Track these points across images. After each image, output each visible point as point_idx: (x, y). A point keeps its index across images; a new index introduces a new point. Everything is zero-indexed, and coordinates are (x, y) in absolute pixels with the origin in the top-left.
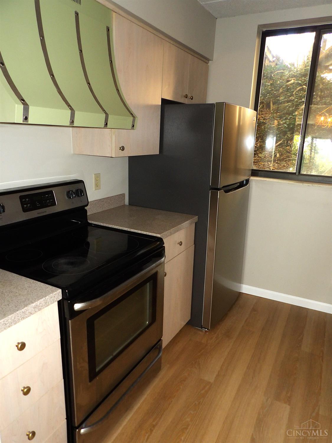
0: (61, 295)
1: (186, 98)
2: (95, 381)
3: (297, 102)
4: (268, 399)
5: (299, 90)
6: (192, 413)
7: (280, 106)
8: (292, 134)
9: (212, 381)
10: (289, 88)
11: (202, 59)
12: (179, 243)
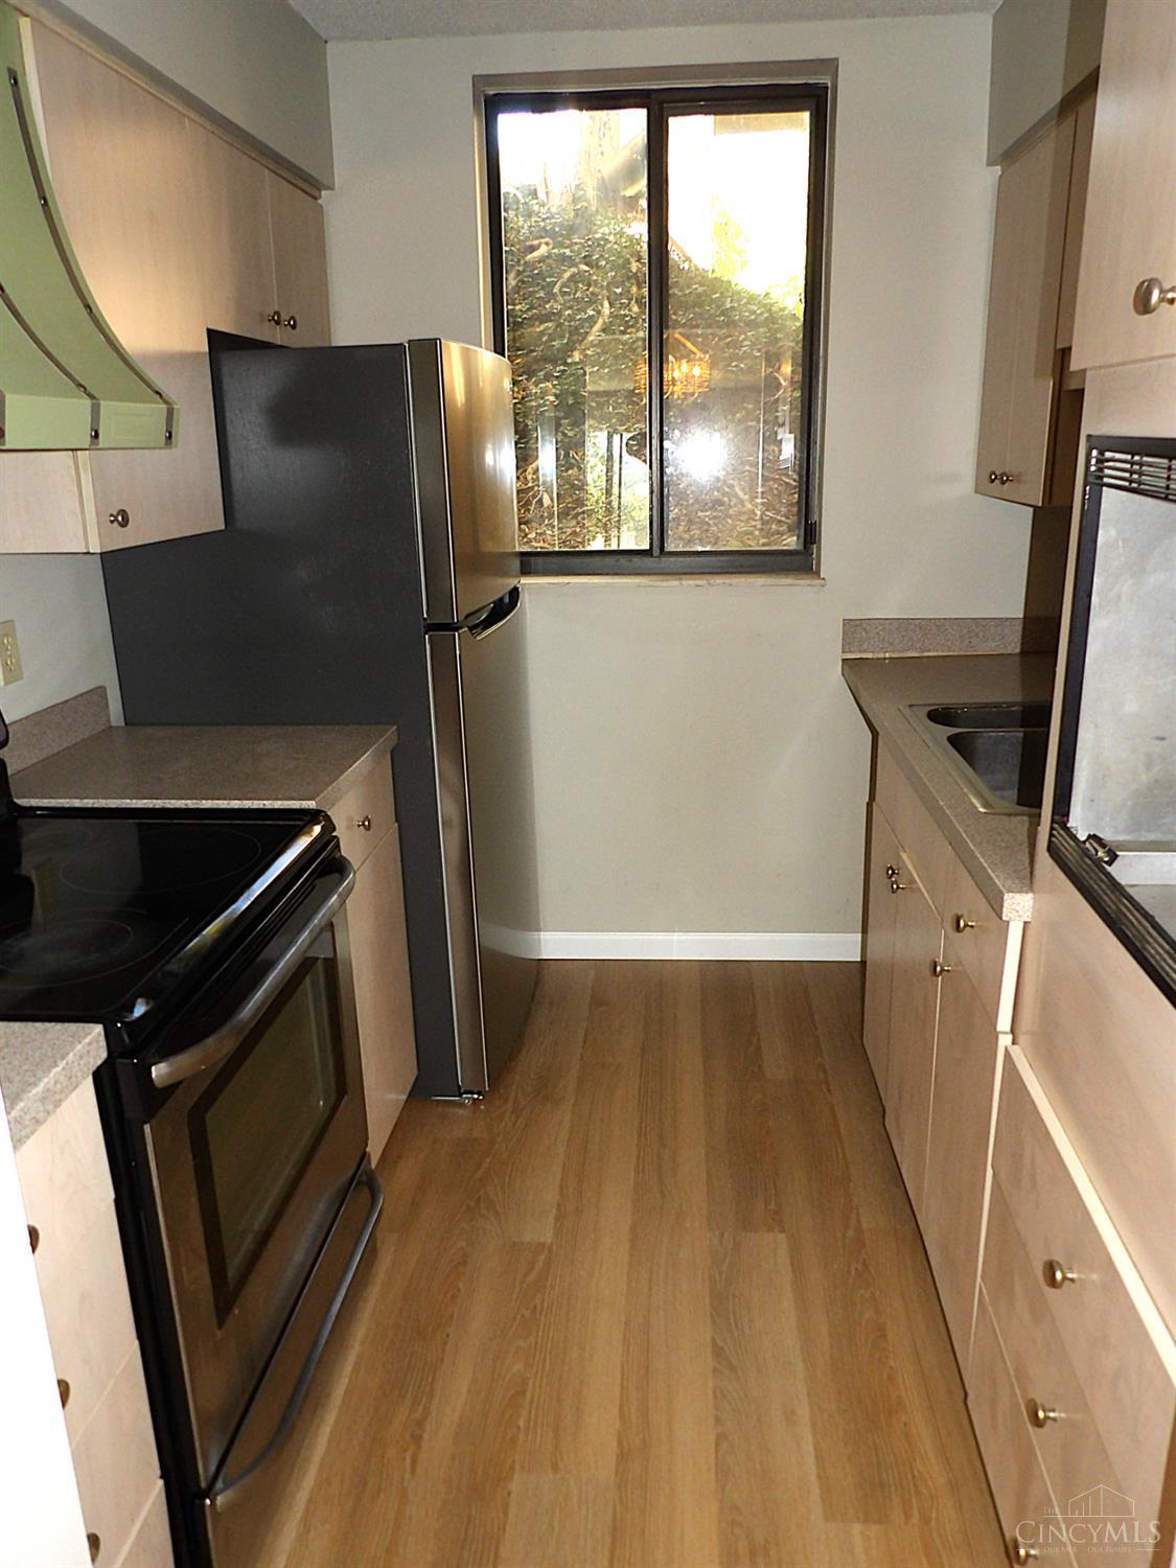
0: (105, 1044)
1: (278, 323)
2: (230, 1323)
3: (571, 318)
4: (722, 1235)
5: (569, 280)
6: (522, 1344)
7: (519, 333)
8: (578, 427)
9: (548, 1238)
10: (536, 272)
11: (300, 183)
12: (363, 824)
